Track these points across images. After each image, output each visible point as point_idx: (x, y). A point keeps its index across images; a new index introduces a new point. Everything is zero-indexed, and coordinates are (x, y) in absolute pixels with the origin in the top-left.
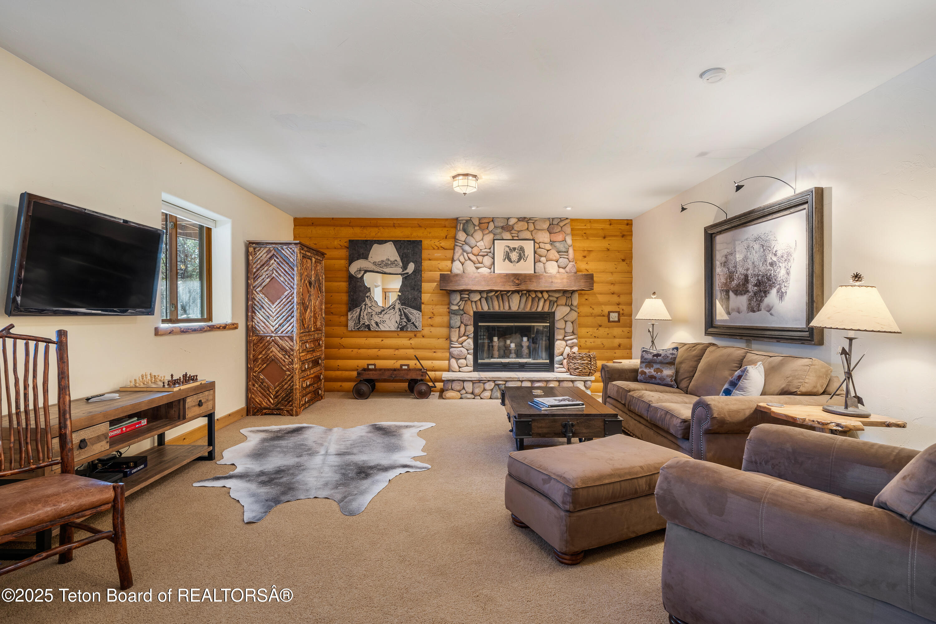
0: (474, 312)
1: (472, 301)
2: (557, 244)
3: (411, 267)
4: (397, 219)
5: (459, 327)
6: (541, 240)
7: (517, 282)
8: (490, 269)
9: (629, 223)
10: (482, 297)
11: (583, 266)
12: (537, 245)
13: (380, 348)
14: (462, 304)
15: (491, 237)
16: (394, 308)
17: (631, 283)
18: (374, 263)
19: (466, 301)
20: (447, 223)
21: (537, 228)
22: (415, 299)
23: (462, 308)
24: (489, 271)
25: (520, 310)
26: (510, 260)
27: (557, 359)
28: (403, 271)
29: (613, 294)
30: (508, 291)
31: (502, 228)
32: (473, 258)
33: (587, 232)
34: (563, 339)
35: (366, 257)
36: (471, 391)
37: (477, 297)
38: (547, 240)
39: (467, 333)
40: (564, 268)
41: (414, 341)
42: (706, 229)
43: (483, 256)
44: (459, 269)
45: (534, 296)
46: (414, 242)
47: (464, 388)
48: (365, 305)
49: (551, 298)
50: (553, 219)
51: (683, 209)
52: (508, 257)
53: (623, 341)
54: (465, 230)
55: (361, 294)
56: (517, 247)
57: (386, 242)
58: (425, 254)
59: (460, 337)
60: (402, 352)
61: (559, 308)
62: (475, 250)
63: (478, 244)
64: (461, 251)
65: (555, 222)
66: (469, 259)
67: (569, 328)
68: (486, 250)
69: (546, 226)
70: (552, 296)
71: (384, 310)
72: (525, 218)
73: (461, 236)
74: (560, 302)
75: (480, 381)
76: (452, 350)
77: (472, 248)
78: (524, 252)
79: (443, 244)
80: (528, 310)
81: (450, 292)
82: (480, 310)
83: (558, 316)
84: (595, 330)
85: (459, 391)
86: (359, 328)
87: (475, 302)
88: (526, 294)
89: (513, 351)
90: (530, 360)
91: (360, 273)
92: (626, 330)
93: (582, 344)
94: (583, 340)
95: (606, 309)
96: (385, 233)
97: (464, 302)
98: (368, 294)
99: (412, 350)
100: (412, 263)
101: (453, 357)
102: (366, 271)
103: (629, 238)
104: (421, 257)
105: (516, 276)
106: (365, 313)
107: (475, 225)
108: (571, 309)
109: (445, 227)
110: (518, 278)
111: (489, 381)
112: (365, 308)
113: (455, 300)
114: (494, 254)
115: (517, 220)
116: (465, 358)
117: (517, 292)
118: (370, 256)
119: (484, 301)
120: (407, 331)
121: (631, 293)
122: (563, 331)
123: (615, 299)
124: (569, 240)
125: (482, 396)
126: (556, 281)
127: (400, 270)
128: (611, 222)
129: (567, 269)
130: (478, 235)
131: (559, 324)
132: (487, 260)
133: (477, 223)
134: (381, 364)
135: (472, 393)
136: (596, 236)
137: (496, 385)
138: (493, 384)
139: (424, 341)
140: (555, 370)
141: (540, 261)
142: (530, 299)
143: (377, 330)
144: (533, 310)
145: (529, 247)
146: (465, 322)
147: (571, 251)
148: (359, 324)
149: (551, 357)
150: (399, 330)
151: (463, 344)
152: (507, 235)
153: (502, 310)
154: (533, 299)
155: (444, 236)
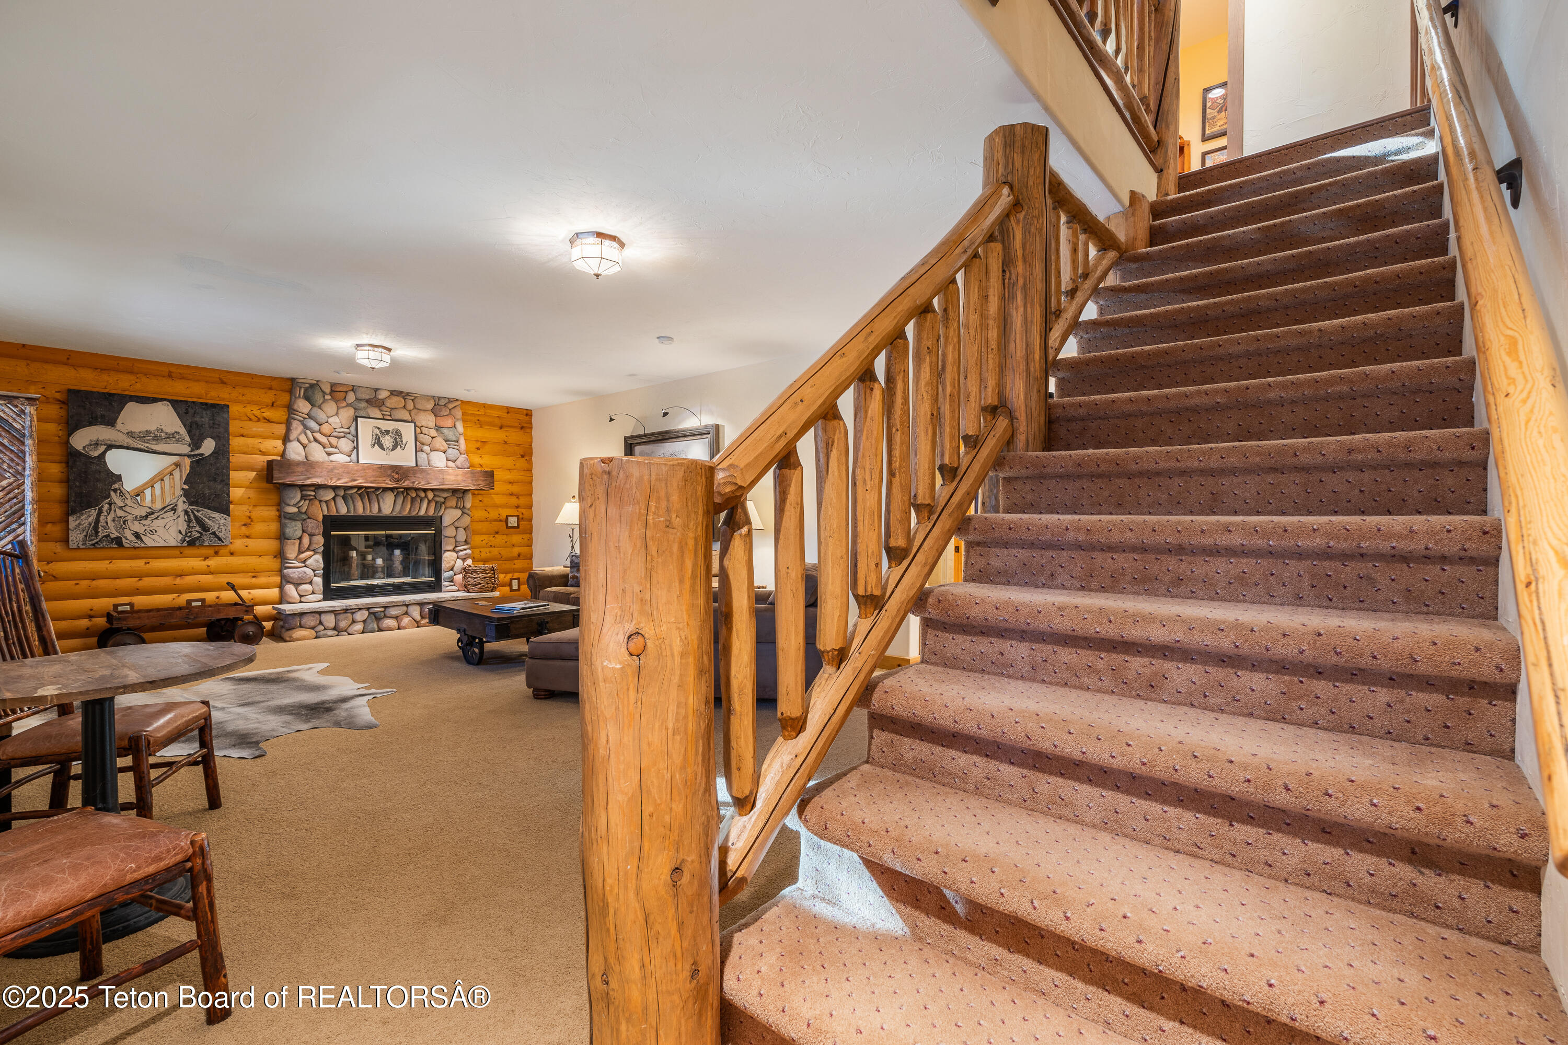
0: (324, 516)
1: (320, 501)
2: (445, 431)
3: (208, 447)
4: (178, 366)
5: (300, 538)
6: (424, 423)
7: (396, 476)
8: (349, 456)
9: (528, 413)
10: (336, 495)
11: (476, 460)
12: (418, 430)
13: (141, 576)
14: (305, 505)
15: (350, 412)
16: (174, 510)
17: (531, 483)
18: (130, 434)
19: (310, 500)
20: (274, 384)
21: (417, 406)
22: (217, 496)
23: (304, 510)
24: (348, 459)
25: (394, 514)
26: (381, 447)
27: (445, 575)
28: (192, 450)
29: (511, 495)
30: (377, 489)
31: (368, 401)
32: (323, 439)
33: (482, 419)
34: (454, 550)
35: (111, 422)
36: (332, 625)
37: (329, 495)
38: (432, 424)
39: (314, 546)
40: (454, 461)
41: (214, 562)
42: (626, 439)
43: (339, 438)
44: (299, 454)
45: (414, 495)
46: (214, 406)
47: (321, 623)
48: (110, 504)
49: (437, 499)
50: (439, 398)
51: (611, 420)
52: (378, 442)
53: (523, 550)
54: (307, 398)
55: (99, 485)
56: (391, 429)
57: (155, 400)
58: (234, 426)
59: (300, 552)
60: (190, 580)
61: (448, 511)
62: (326, 428)
63: (330, 420)
64: (302, 427)
65: (442, 402)
66: (316, 440)
67: (462, 536)
68: (342, 430)
69: (430, 405)
70: (439, 496)
71: (153, 513)
72: (401, 392)
73: (303, 406)
74: (449, 504)
75: (346, 611)
76: (285, 571)
77: (320, 425)
78: (401, 437)
79: (268, 414)
80: (406, 513)
81: (283, 488)
82: (334, 512)
83: (447, 521)
84: (491, 538)
85: (313, 628)
86: (97, 543)
87: (326, 502)
88: (403, 492)
89: (380, 570)
90: (408, 580)
91: (96, 449)
92: (526, 536)
93: (477, 556)
94: (477, 551)
95: (504, 513)
96: (151, 386)
97: (307, 502)
98: (116, 486)
99: (210, 576)
100: (209, 439)
101: (289, 582)
102: (110, 447)
103: (528, 430)
104: (227, 430)
105: (395, 469)
106: (110, 518)
107: (324, 393)
108: (463, 513)
109: (271, 388)
110: (398, 471)
111: (360, 609)
112: (110, 509)
113: (292, 498)
114: (357, 436)
115: (389, 394)
116: (311, 583)
117: (392, 489)
118: (119, 421)
119: (340, 501)
120: (202, 545)
121: (531, 495)
122: (453, 540)
123: (513, 501)
124: (460, 427)
125: (350, 630)
126: (448, 477)
127: (186, 449)
128: (508, 410)
129: (458, 462)
130: (331, 407)
131: (449, 532)
132: (345, 444)
133: (328, 390)
134: (141, 601)
135: (334, 629)
136: (491, 424)
137: (370, 613)
138: (366, 613)
139: (234, 561)
140: (443, 589)
141: (422, 451)
142: (409, 498)
143: (137, 545)
144: (414, 514)
145: (408, 431)
146: (310, 530)
147: (462, 441)
148: (96, 536)
149: (437, 572)
150: (185, 544)
151: (308, 563)
152: (375, 412)
153: (368, 513)
154: (413, 499)
155: (270, 402)
